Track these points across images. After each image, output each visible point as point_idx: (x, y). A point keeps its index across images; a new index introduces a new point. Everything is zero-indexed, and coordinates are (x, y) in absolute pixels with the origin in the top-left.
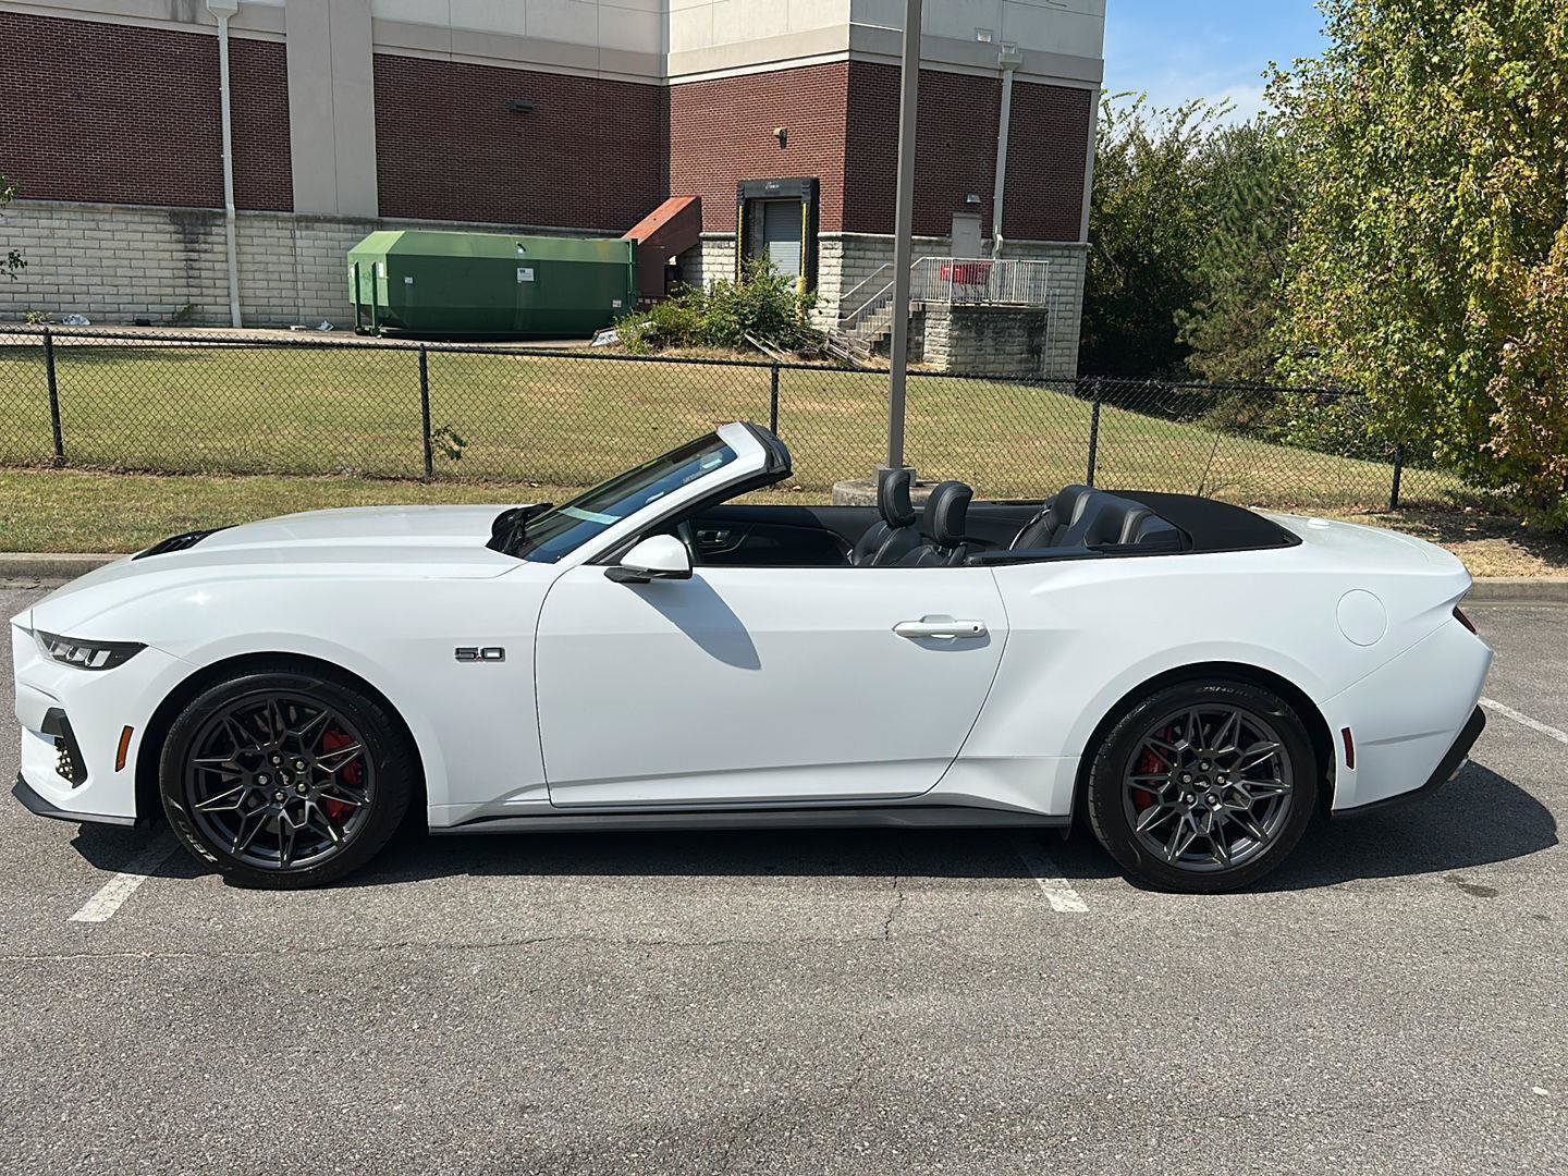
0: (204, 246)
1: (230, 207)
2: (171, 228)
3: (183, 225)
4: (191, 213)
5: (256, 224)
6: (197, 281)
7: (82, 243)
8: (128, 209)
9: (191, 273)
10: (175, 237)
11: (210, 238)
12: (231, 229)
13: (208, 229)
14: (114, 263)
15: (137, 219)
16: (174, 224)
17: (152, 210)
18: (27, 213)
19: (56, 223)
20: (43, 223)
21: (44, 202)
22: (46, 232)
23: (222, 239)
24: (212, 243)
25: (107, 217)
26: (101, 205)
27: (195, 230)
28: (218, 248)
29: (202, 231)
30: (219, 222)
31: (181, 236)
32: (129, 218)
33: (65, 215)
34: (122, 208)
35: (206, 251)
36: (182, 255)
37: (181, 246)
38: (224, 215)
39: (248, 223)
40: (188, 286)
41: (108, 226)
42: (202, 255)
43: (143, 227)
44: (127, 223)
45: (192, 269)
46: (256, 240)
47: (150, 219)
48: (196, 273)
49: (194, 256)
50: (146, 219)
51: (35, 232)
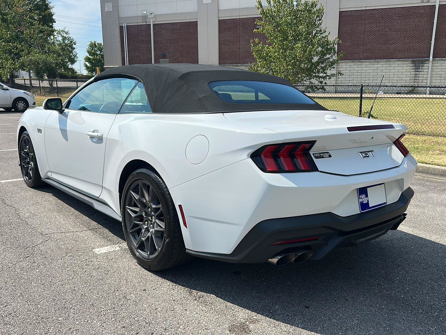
0: (421, 70)
1: (431, 57)
2: (412, 65)
3: (415, 64)
4: (418, 60)
5: (439, 62)
6: (417, 80)
7: (385, 71)
8: (400, 60)
9: (416, 78)
10: (412, 68)
11: (423, 68)
12: (430, 64)
13: (423, 65)
14: (393, 76)
15: (402, 63)
16: (413, 64)
17: (406, 60)
18: (371, 63)
19: (379, 66)
20: (375, 66)
21: (376, 60)
22: (376, 68)
23: (427, 68)
24: (424, 69)
25: (393, 63)
26: (392, 60)
27: (419, 65)
28: (425, 70)
29: (421, 66)
30: (427, 62)
31: (414, 67)
32: (399, 63)
33: (382, 63)
34: (398, 60)
35: (421, 72)
36: (414, 73)
37: (414, 70)
38: (429, 60)
39: (436, 62)
40: (414, 82)
41: (393, 66)
42: (420, 73)
43: (404, 65)
44: (399, 64)
45: (416, 77)
46: (439, 67)
47: (406, 63)
48: (417, 78)
49: (418, 73)
50: (404, 63)
51: (373, 68)
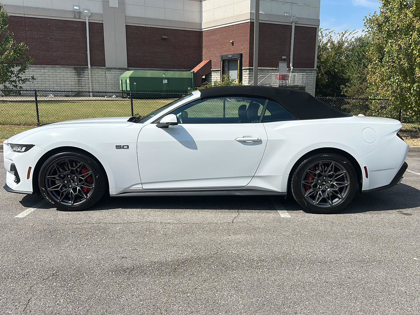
0: (83, 76)
1: (89, 66)
2: (74, 71)
3: (77, 70)
4: (79, 68)
5: (96, 70)
6: (81, 85)
7: (52, 76)
8: (63, 67)
9: (79, 83)
10: (75, 74)
11: (84, 74)
12: (89, 71)
13: (84, 71)
14: (60, 81)
15: (65, 69)
16: (75, 70)
17: (69, 67)
18: (38, 68)
19: (45, 71)
20: (42, 71)
21: (42, 66)
22: (43, 73)
23: (87, 74)
24: (85, 75)
25: (58, 69)
26: (56, 66)
27: (80, 72)
28: (86, 76)
29: (82, 72)
30: (86, 70)
31: (77, 73)
32: (63, 69)
33: (48, 69)
34: (62, 67)
35: (83, 77)
36: (77, 78)
37: (77, 76)
38: (88, 68)
39: (94, 70)
40: (79, 86)
41: (58, 71)
42: (82, 78)
43: (67, 71)
44: (63, 70)
45: (80, 82)
46: (96, 74)
47: (69, 69)
48: (81, 83)
49: (80, 78)
50: (68, 69)
51: (40, 73)
